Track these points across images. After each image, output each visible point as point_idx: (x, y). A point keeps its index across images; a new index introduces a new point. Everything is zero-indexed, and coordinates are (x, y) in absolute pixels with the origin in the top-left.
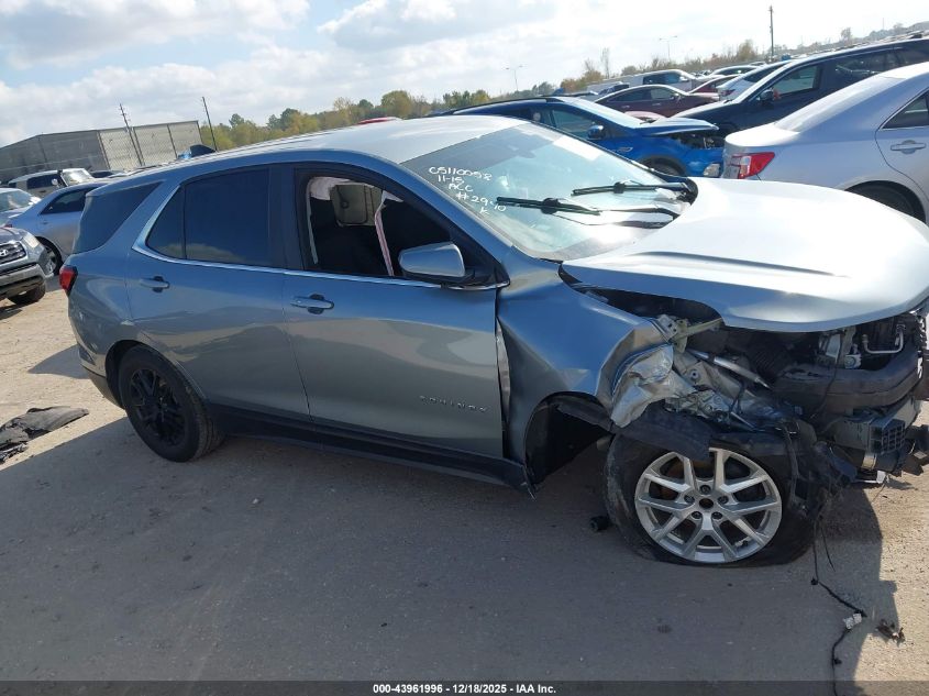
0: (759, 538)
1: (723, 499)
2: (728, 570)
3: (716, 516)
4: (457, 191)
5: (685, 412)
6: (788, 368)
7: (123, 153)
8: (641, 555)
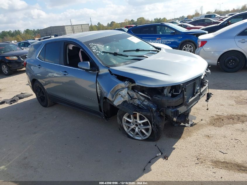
0: (148, 135)
1: (140, 124)
2: (141, 141)
3: (139, 128)
4: (94, 49)
5: (132, 104)
6: (154, 96)
7: (70, 32)
8: (125, 136)
